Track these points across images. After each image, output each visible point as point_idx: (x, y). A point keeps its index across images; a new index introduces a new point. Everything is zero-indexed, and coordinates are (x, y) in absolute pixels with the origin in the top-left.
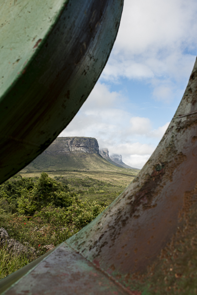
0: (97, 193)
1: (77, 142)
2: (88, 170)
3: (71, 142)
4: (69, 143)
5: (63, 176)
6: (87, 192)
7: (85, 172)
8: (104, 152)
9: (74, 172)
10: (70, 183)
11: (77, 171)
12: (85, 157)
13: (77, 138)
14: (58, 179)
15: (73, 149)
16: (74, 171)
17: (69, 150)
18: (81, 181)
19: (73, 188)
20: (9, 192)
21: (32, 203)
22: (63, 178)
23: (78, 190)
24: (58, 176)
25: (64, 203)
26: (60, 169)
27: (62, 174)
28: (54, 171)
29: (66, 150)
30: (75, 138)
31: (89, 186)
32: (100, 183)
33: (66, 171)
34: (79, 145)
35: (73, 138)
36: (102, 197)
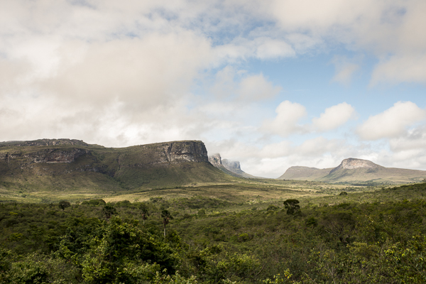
0: (210, 216)
1: (177, 148)
2: (195, 184)
3: (169, 149)
4: (166, 151)
5: (161, 196)
6: (196, 216)
7: (192, 187)
8: (215, 159)
9: (176, 190)
10: (172, 206)
11: (180, 188)
12: (190, 168)
13: (177, 142)
14: (155, 201)
15: (173, 158)
16: (177, 188)
17: (167, 160)
18: (187, 201)
19: (176, 211)
20: (72, 244)
21: (103, 264)
22: (161, 199)
23: (183, 214)
24: (154, 197)
25: (155, 253)
26: (157, 187)
27: (160, 194)
28: (148, 191)
29: (162, 160)
30: (174, 142)
31: (198, 207)
32: (213, 202)
33: (166, 189)
34: (180, 152)
35: (172, 143)
36: (216, 221)
